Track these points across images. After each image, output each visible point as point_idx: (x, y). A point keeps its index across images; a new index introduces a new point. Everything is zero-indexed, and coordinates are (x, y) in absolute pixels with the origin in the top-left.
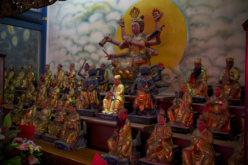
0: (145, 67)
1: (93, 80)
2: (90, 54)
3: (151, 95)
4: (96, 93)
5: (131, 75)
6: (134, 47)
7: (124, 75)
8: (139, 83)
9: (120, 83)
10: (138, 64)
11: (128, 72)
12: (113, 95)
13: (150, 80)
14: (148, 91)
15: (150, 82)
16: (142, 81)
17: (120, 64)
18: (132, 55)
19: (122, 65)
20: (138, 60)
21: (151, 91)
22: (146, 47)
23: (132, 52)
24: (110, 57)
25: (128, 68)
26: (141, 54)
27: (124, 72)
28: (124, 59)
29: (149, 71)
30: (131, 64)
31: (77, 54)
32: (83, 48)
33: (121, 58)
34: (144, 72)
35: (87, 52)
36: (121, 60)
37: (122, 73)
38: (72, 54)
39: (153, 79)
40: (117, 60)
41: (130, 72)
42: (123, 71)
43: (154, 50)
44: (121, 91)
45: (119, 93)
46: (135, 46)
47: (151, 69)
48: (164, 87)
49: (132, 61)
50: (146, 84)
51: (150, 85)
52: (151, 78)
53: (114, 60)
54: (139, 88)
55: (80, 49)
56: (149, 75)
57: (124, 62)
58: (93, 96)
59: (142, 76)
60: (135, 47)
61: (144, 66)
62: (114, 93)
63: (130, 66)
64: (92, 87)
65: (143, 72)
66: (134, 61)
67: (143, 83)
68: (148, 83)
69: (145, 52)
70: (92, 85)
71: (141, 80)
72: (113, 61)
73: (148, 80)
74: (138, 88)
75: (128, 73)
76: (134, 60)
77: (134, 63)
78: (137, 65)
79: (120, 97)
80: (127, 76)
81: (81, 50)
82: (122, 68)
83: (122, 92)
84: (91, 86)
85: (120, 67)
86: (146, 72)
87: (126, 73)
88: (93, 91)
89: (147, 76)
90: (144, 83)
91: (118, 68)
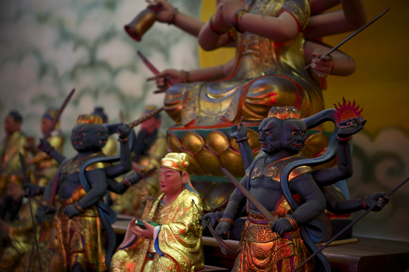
0: (281, 121)
1: (85, 172)
2: (114, 73)
3: (305, 242)
4: (98, 223)
5: (232, 155)
6: (257, 41)
7: (209, 155)
8: (255, 187)
9: (183, 187)
10: (261, 110)
11: (221, 140)
12: (149, 236)
13: (301, 177)
14: (287, 227)
15: (301, 187)
16: (265, 183)
17: (195, 108)
18: (245, 73)
19: (203, 114)
20: (262, 90)
21: (304, 225)
22: (306, 40)
23: (248, 63)
24: (166, 81)
25: (223, 126)
26: (283, 70)
27: (207, 142)
28: (212, 87)
29: (299, 138)
30: (236, 106)
31: (73, 75)
32: (93, 51)
33: (202, 86)
34: (276, 143)
35: (104, 65)
36: (202, 94)
37: (198, 146)
38: (55, 75)
39: (314, 174)
40: (187, 93)
41: (229, 140)
42: (205, 136)
43: (330, 51)
44: (188, 220)
45: (176, 228)
46: (257, 37)
47: (308, 128)
48: (363, 211)
49: (238, 95)
50: (282, 193)
51: (298, 198)
52: (305, 169)
53: (174, 93)
54: (251, 212)
55: (82, 54)
56: (298, 155)
57: (210, 100)
58: (83, 238)
59: (269, 159)
60: (261, 42)
61: (278, 116)
62: (157, 228)
63: (232, 117)
64: (81, 197)
65: (272, 140)
66: (249, 94)
67: (267, 188)
68: (293, 191)
69: (299, 60)
70: (83, 192)
71: (263, 177)
72: (171, 97)
73: (291, 177)
74: (248, 210)
75: (222, 147)
76: (247, 91)
77: (246, 104)
78: (259, 113)
79: (180, 247)
80: (218, 157)
81: (86, 61)
82: (202, 124)
83: (191, 226)
84: (76, 195)
85: (193, 122)
86: (285, 143)
87: (212, 146)
88: (82, 213)
89: (290, 161)
90: (274, 189)
91: (187, 126)
